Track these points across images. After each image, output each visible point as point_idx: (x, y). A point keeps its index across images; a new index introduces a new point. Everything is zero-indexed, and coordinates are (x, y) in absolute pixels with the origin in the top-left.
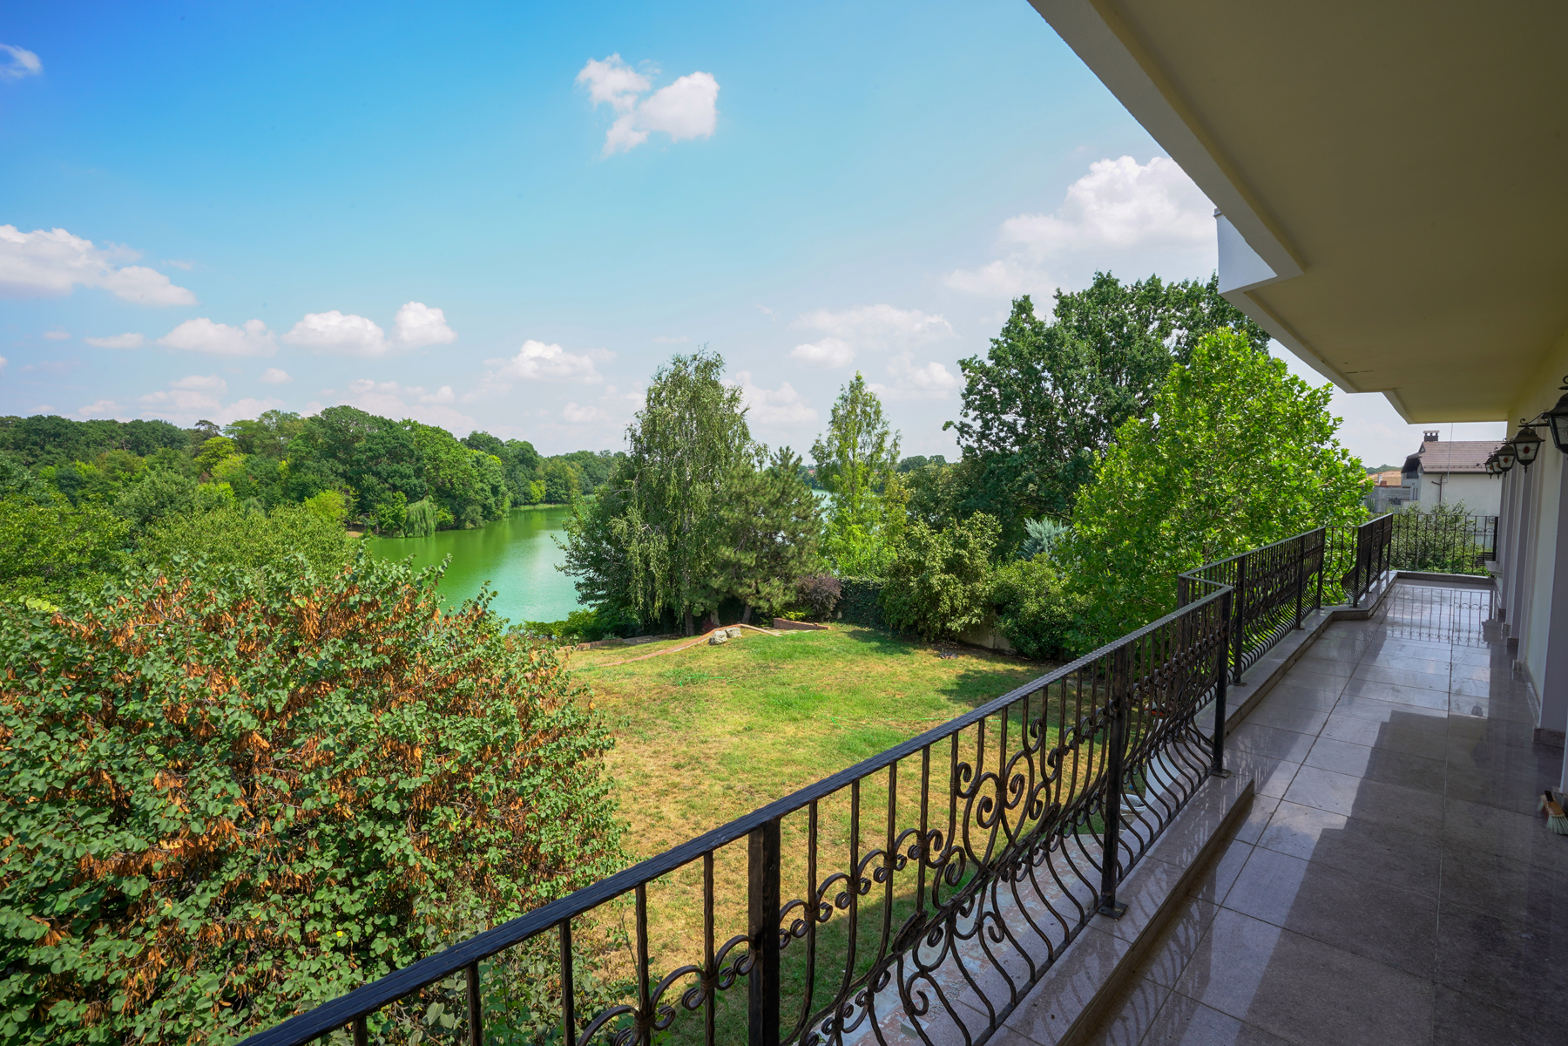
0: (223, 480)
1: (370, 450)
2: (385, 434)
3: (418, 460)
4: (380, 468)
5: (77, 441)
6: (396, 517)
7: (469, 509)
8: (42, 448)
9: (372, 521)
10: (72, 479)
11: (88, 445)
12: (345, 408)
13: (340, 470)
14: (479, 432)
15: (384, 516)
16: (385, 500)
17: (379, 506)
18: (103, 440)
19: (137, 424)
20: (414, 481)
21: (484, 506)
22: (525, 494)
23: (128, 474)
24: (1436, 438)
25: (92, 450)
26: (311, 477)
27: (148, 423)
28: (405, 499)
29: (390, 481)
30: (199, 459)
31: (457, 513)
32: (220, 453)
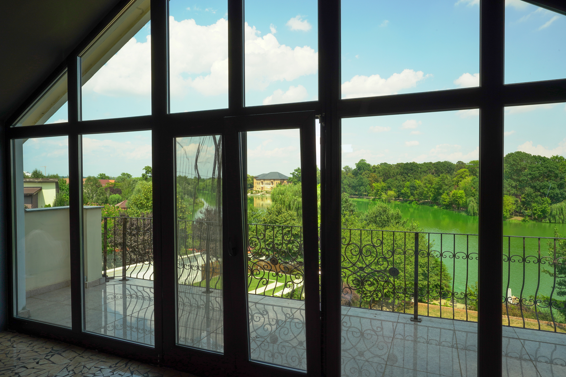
0: (463, 189)
1: (530, 174)
2: (539, 165)
4: (535, 184)
5: (418, 172)
6: (544, 211)
9: (528, 212)
11: (421, 173)
12: (519, 152)
15: (536, 210)
16: (537, 202)
17: (533, 205)
18: (427, 171)
20: (557, 191)
23: (430, 185)
25: (422, 175)
27: (442, 163)
28: (550, 201)
29: (542, 191)
30: (455, 179)
32: (463, 176)
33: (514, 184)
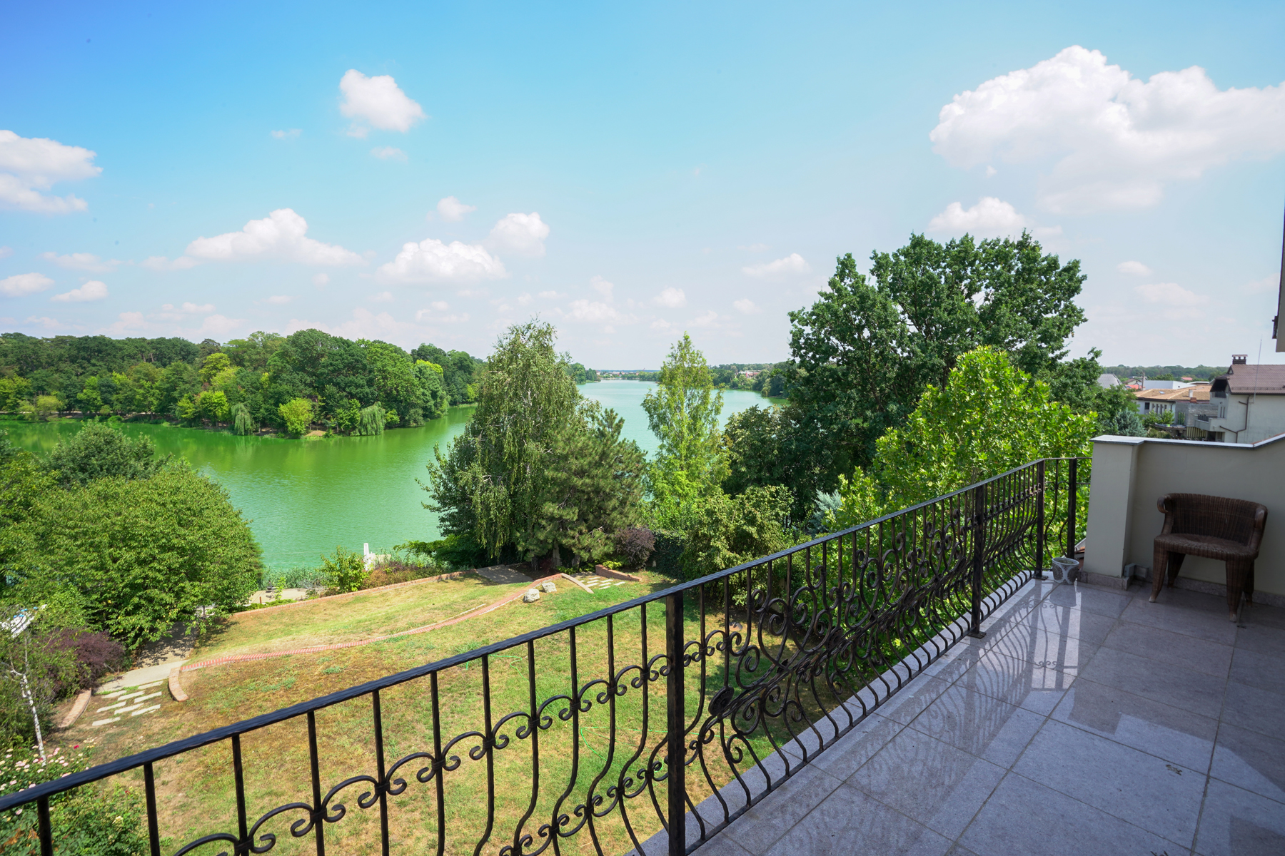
0: (220, 389)
1: (331, 364)
2: (343, 351)
3: (370, 372)
4: (339, 380)
5: (115, 356)
6: (352, 420)
7: (412, 411)
8: (89, 362)
9: (332, 423)
10: (110, 386)
11: (123, 358)
12: (312, 330)
13: (308, 382)
14: (427, 344)
15: (342, 419)
16: (343, 406)
17: (338, 411)
18: (135, 354)
19: (161, 341)
20: (367, 390)
21: (425, 409)
22: (462, 395)
23: (149, 383)
24: (1244, 361)
25: (126, 362)
26: (285, 387)
27: (169, 340)
28: (359, 405)
29: (348, 390)
30: (203, 371)
31: (402, 414)
32: (219, 366)
33: (309, 380)
